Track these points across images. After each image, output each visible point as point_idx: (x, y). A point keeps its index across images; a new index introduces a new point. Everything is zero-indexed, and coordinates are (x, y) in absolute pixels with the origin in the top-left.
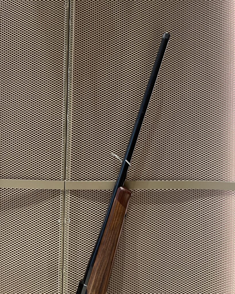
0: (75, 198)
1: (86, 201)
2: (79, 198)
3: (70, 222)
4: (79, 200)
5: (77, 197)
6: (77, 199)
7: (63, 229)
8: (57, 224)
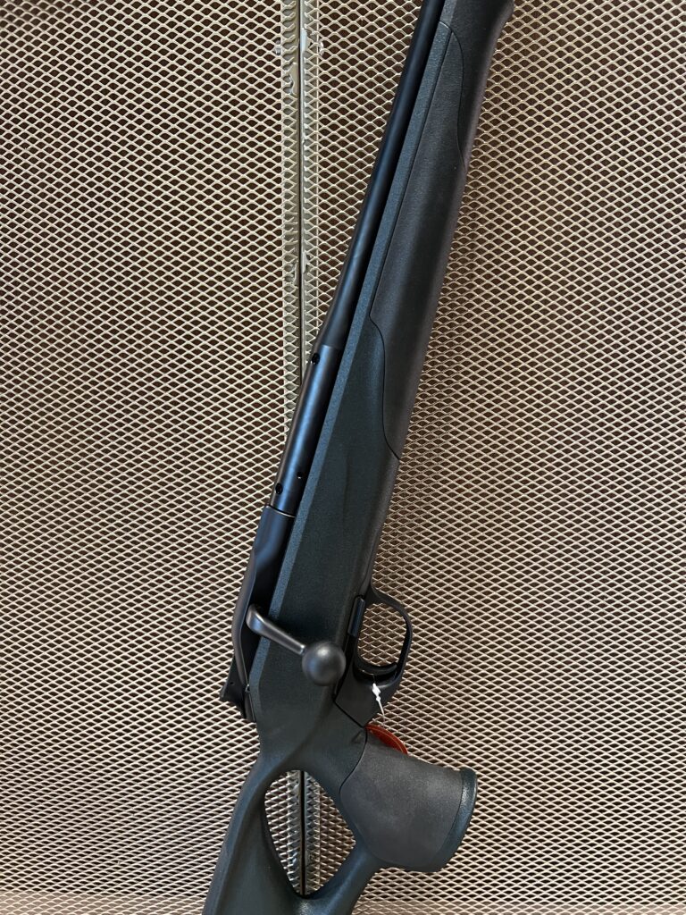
3: (326, 44)
7: (293, 78)
8: (269, 58)
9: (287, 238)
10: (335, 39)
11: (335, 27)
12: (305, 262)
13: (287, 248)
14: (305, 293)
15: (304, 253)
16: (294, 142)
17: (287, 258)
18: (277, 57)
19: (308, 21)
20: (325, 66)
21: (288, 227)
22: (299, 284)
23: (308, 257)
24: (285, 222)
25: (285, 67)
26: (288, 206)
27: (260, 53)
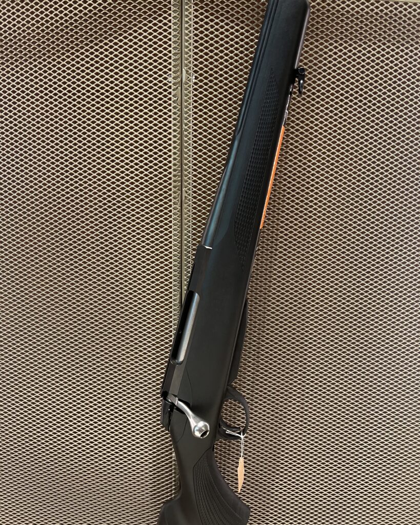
0: (207, 17)
1: (232, 28)
2: (217, 18)
3: (196, 78)
4: (217, 24)
5: (212, 14)
6: (212, 20)
7: (179, 95)
8: (165, 84)
9: (175, 181)
10: (201, 75)
11: (201, 69)
12: (184, 194)
13: (175, 187)
14: (184, 211)
15: (184, 189)
16: (179, 130)
17: (175, 192)
18: (170, 84)
19: (187, 65)
20: (196, 90)
21: (175, 176)
22: (181, 207)
23: (186, 192)
24: (173, 173)
25: (174, 90)
26: (175, 165)
27: (160, 81)
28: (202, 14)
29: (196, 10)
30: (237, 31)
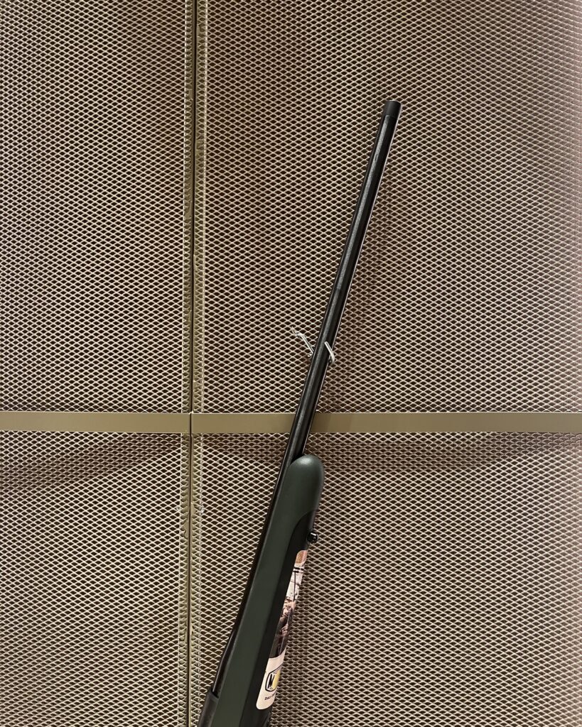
0: (215, 453)
1: (241, 462)
2: (226, 453)
3: (205, 511)
4: (226, 459)
5: (221, 451)
6: (221, 456)
7: (186, 528)
8: (173, 517)
9: (181, 617)
10: (210, 508)
11: (210, 503)
12: (191, 630)
13: (181, 623)
14: (192, 648)
15: (192, 625)
17: (181, 628)
18: (177, 518)
19: (195, 500)
20: (204, 523)
21: (181, 611)
22: (188, 643)
23: (194, 628)
25: (182, 523)
26: (181, 600)
28: (210, 451)
29: (205, 448)
30: (246, 465)
